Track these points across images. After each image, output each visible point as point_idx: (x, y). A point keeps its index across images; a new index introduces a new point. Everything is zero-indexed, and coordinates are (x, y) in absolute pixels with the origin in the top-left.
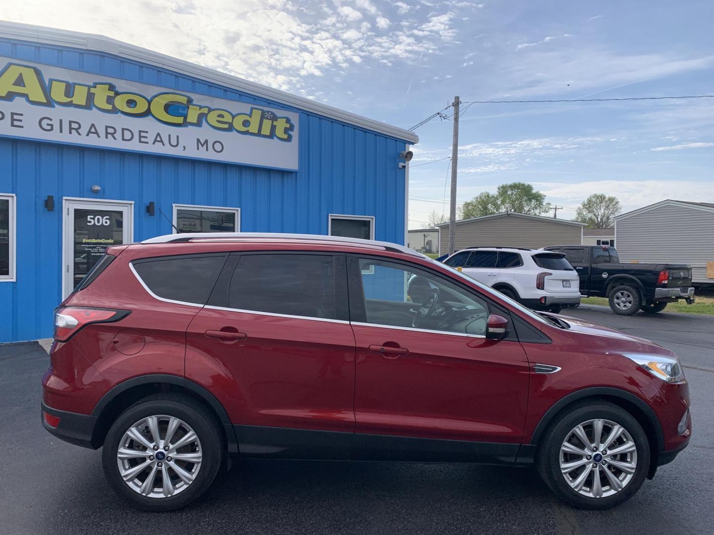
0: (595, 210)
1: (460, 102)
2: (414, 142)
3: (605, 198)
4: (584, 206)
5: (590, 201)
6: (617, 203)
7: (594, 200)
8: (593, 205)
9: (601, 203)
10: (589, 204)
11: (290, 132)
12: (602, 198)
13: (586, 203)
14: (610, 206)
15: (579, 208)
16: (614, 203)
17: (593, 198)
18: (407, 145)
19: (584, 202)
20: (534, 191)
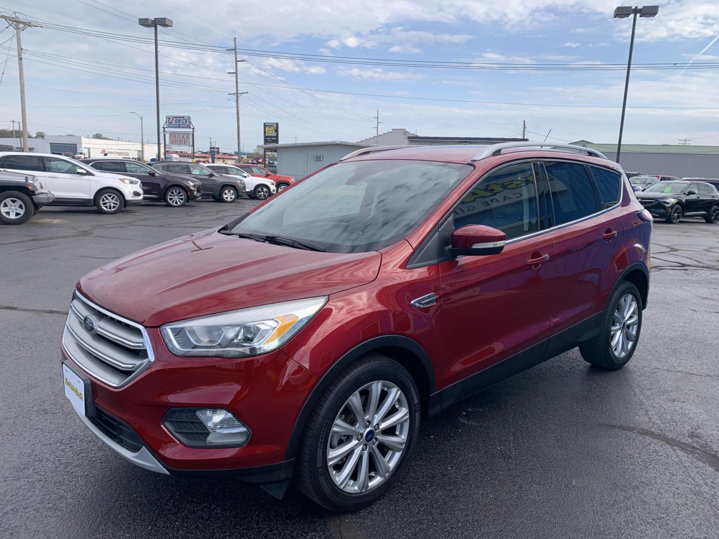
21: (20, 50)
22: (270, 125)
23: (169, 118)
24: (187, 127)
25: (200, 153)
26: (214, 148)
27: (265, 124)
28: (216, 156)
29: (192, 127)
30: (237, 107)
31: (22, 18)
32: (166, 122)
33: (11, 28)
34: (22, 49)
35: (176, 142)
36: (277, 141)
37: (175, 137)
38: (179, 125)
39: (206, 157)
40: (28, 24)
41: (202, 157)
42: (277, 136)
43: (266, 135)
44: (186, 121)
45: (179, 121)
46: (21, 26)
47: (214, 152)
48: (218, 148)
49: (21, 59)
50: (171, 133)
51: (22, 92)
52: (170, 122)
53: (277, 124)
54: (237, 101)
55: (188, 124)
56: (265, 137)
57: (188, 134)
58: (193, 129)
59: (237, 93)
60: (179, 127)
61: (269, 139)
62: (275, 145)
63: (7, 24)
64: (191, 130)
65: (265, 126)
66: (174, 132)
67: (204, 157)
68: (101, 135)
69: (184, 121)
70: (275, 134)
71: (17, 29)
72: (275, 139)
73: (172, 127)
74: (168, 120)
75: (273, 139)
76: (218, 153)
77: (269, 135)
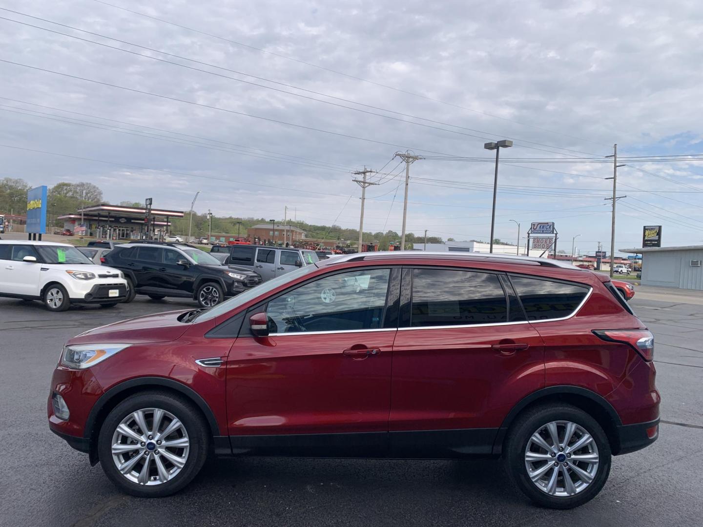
21: (407, 177)
22: (651, 229)
23: (534, 225)
24: (550, 233)
25: (585, 257)
26: (600, 252)
27: (644, 227)
28: (602, 260)
29: (555, 232)
30: (613, 212)
31: (412, 154)
32: (531, 228)
33: (404, 163)
34: (409, 177)
35: (539, 247)
36: (658, 245)
37: (538, 242)
38: (543, 231)
39: (591, 262)
40: (415, 158)
41: (586, 261)
42: (659, 240)
43: (646, 238)
44: (550, 227)
45: (543, 227)
46: (411, 159)
47: (600, 256)
48: (605, 253)
49: (407, 184)
50: (534, 239)
51: (405, 209)
52: (535, 228)
53: (660, 227)
54: (614, 206)
55: (552, 229)
56: (644, 241)
57: (551, 239)
58: (556, 234)
59: (614, 198)
60: (543, 232)
61: (649, 242)
62: (656, 248)
63: (402, 160)
64: (554, 235)
65: (645, 229)
66: (538, 238)
67: (589, 261)
68: (499, 240)
69: (548, 227)
70: (657, 238)
71: (408, 162)
72: (656, 242)
73: (537, 233)
74: (533, 226)
75: (653, 242)
76: (604, 257)
77: (648, 239)
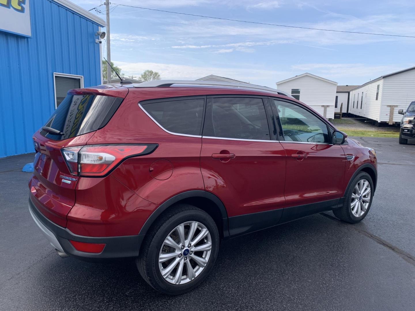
0: (148, 79)
1: (110, 3)
2: (104, 26)
3: (153, 72)
4: (142, 76)
5: (145, 73)
6: (159, 76)
7: (147, 73)
8: (147, 76)
9: (151, 75)
10: (145, 75)
11: (23, 5)
12: (151, 72)
13: (143, 75)
14: (156, 77)
15: (140, 77)
16: (157, 76)
17: (146, 72)
18: (99, 27)
19: (142, 74)
20: (114, 66)
